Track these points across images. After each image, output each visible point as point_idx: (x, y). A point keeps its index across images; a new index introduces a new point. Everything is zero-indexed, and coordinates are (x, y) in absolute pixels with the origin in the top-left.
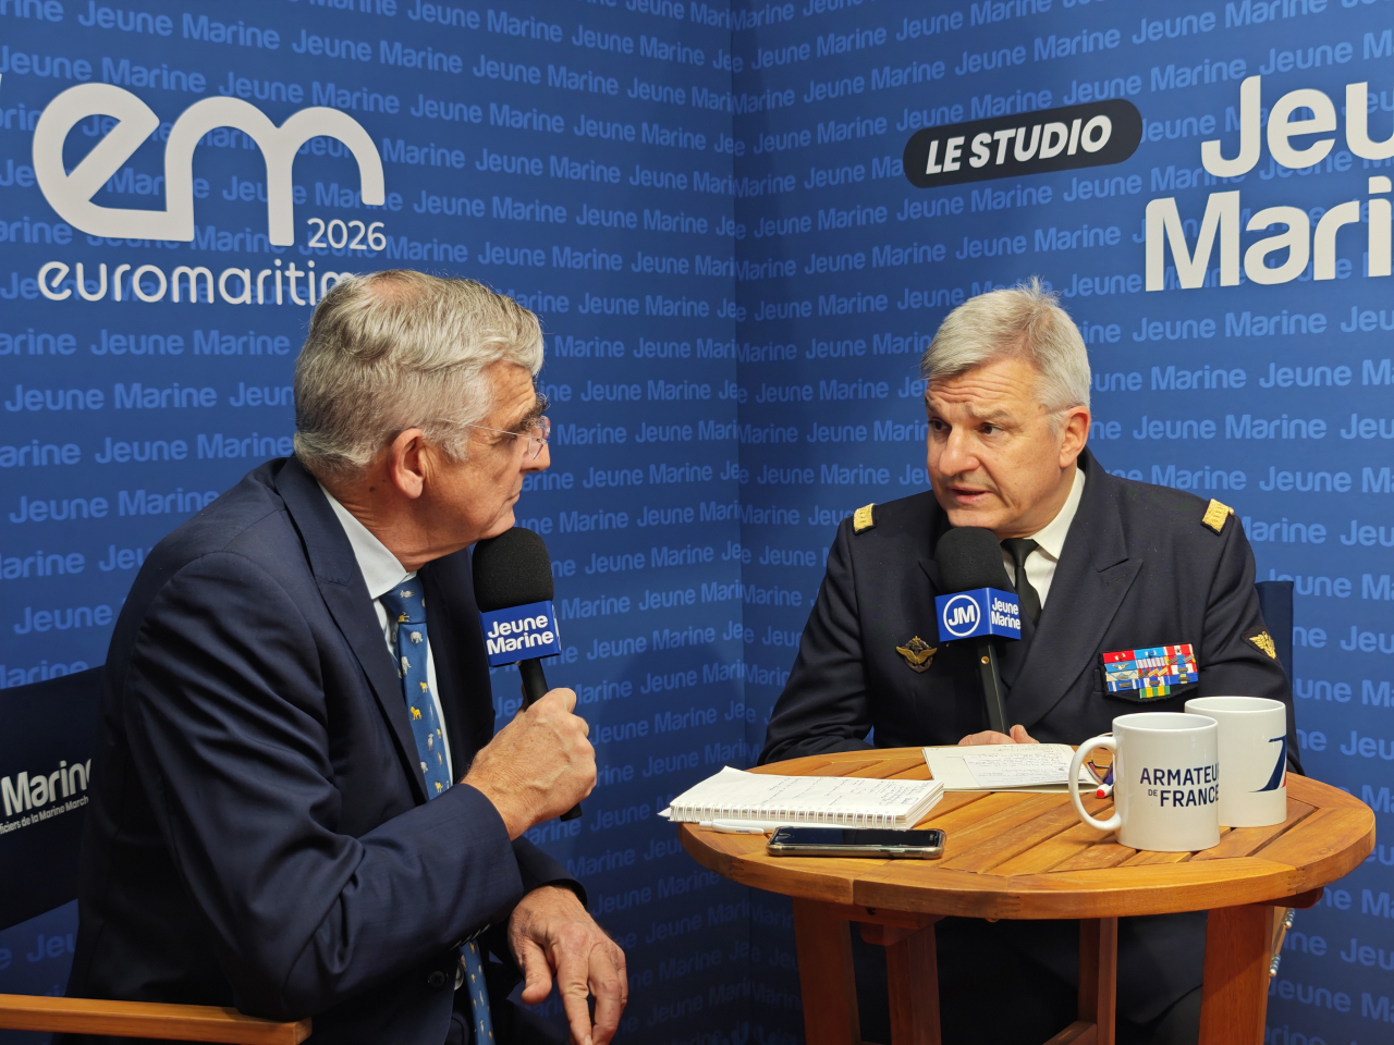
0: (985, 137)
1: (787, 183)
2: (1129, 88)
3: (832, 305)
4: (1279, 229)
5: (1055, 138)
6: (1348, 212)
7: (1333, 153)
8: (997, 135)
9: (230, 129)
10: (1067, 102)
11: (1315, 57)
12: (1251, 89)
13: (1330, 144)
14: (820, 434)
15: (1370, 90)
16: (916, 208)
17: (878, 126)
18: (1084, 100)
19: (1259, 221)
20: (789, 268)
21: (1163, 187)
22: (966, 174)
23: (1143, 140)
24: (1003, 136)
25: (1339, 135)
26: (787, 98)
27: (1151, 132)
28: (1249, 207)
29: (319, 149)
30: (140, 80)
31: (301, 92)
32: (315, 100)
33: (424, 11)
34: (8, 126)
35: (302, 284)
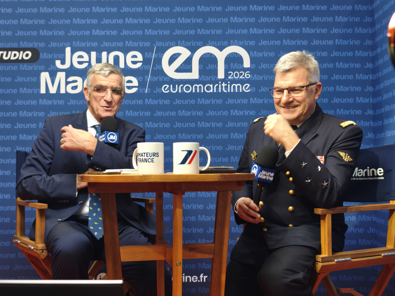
9: (209, 53)
29: (232, 56)
30: (187, 45)
31: (227, 43)
32: (231, 44)
33: (263, 20)
34: (157, 57)
35: (226, 87)
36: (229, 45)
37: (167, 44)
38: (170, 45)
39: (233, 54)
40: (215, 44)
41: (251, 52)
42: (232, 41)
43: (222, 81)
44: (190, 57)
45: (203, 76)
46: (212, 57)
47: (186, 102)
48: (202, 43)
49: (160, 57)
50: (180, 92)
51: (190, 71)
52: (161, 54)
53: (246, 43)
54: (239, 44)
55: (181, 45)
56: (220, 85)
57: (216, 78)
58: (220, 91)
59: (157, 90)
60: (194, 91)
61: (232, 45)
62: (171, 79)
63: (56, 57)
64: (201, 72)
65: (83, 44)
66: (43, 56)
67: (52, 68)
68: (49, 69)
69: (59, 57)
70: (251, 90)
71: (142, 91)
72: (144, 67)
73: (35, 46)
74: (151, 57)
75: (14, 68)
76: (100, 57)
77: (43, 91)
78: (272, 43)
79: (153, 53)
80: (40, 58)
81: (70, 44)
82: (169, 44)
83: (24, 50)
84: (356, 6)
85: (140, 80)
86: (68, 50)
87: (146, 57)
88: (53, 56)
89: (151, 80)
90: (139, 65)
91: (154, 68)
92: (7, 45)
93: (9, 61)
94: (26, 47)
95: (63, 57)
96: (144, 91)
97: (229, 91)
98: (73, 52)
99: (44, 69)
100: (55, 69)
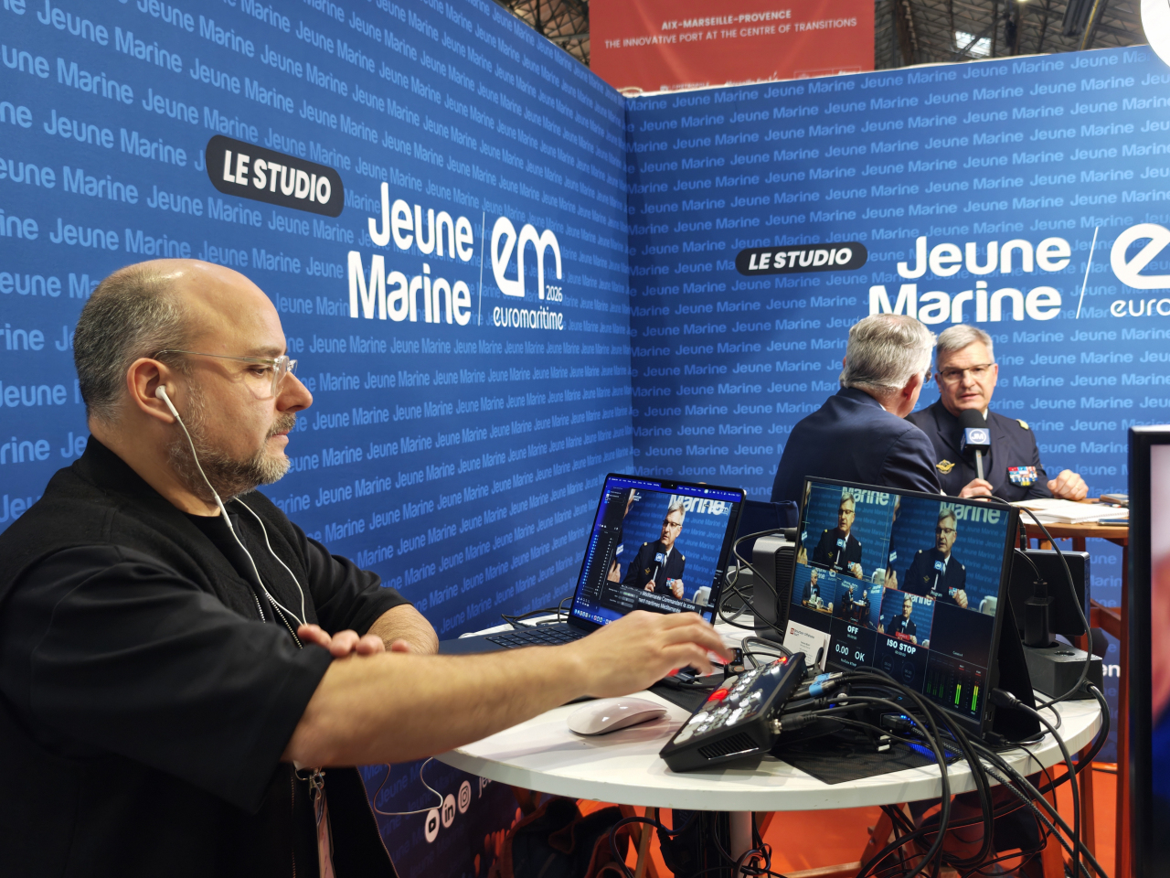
0: (784, 255)
1: (664, 270)
2: (861, 237)
3: (690, 329)
4: (935, 301)
5: (821, 257)
6: (967, 295)
7: (961, 270)
8: (790, 254)
10: (827, 241)
11: (951, 231)
12: (921, 242)
13: (958, 267)
14: (684, 391)
15: (978, 246)
16: (741, 285)
17: (721, 246)
18: (837, 241)
19: (926, 297)
20: (666, 311)
21: (878, 281)
22: (772, 270)
23: (868, 260)
24: (793, 255)
25: (963, 263)
26: (664, 229)
27: (872, 257)
28: (921, 291)
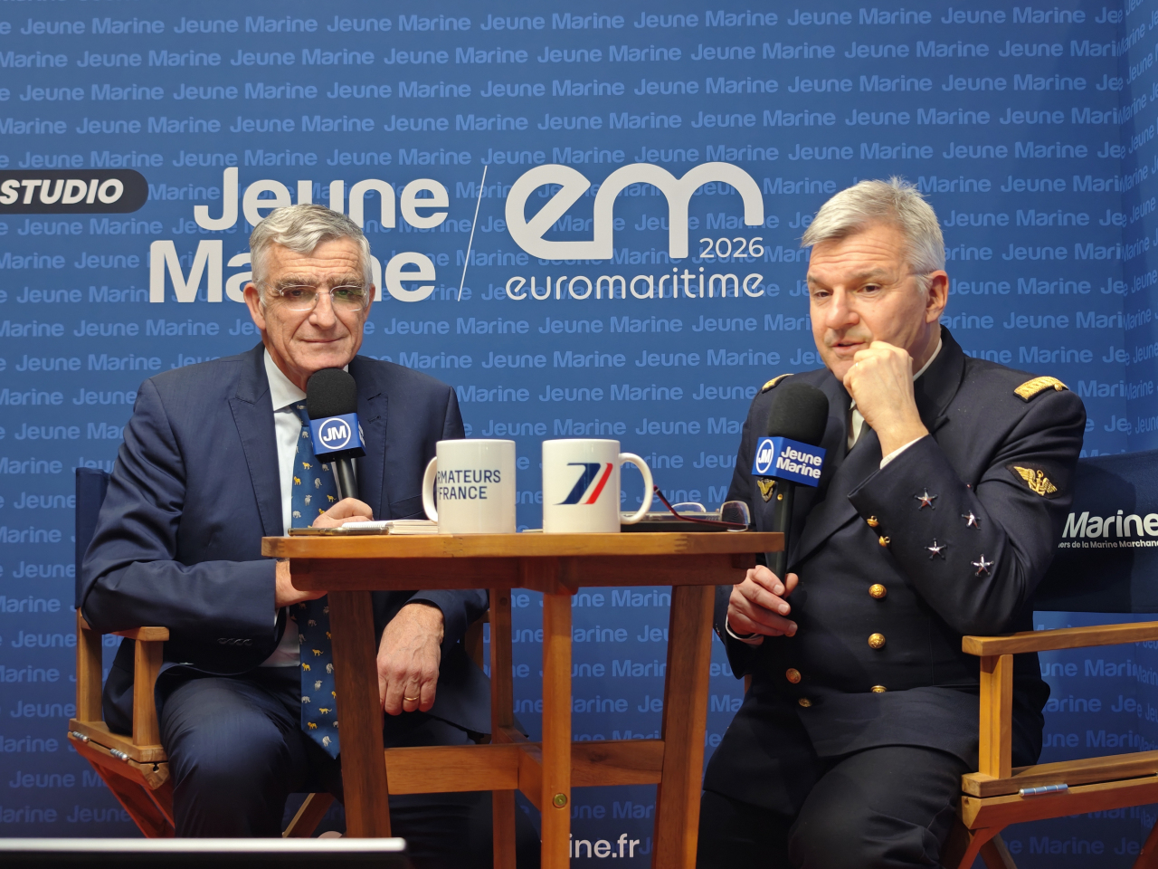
9: (642, 184)
29: (710, 191)
30: (578, 159)
31: (697, 153)
32: (708, 158)
33: (801, 85)
34: (490, 196)
35: (694, 283)
36: (702, 160)
37: (519, 158)
38: (530, 162)
39: (714, 187)
40: (659, 157)
41: (767, 181)
42: (709, 148)
43: (683, 264)
44: (587, 195)
45: (625, 251)
46: (653, 194)
47: (577, 327)
48: (623, 155)
49: (499, 196)
50: (558, 297)
51: (588, 235)
52: (502, 186)
53: (752, 156)
54: (732, 157)
55: (562, 160)
56: (675, 277)
57: (663, 257)
58: (676, 296)
59: (492, 293)
60: (598, 297)
61: (712, 160)
62: (533, 259)
63: (196, 198)
64: (619, 240)
65: (275, 159)
66: (156, 192)
67: (183, 227)
68: (174, 230)
69: (204, 198)
70: (766, 291)
71: (446, 295)
72: (452, 225)
73: (134, 165)
74: (473, 196)
75: (73, 226)
76: (324, 197)
77: (157, 295)
78: (827, 153)
79: (480, 184)
80: (149, 198)
81: (235, 158)
82: (526, 156)
83: (102, 175)
84: (1074, 43)
85: (440, 264)
86: (231, 176)
87: (458, 196)
88: (186, 194)
89: (473, 264)
90: (438, 219)
91: (483, 228)
92: (51, 162)
93: (59, 207)
94: (107, 166)
95: (217, 197)
96: (452, 293)
97: (702, 295)
98: (244, 184)
99: (159, 232)
100: (194, 231)
